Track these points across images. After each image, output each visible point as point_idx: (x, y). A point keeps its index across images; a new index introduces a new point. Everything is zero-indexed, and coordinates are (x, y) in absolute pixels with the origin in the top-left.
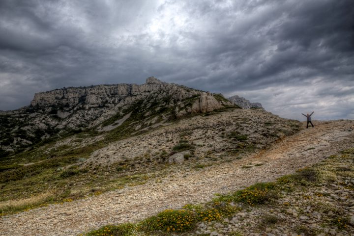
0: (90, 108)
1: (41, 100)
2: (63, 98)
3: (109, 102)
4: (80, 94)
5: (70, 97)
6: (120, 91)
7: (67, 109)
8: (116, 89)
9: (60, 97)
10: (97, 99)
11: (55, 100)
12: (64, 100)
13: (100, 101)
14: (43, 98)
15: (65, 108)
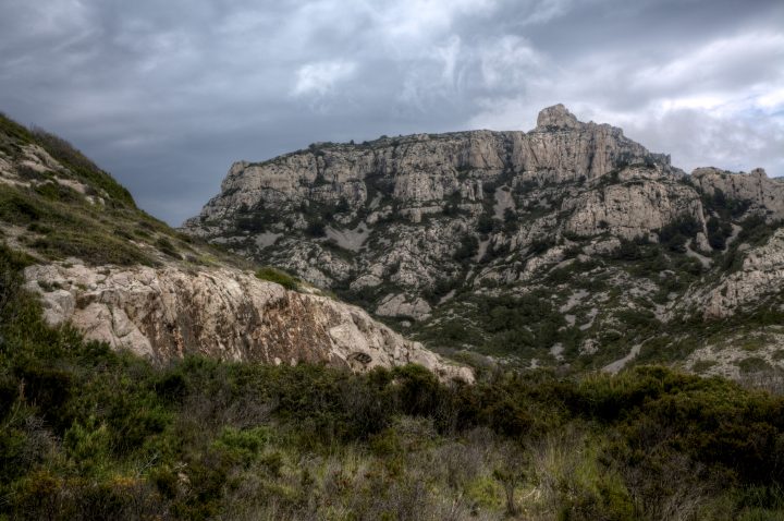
0: (426, 218)
1: (263, 188)
2: (320, 181)
3: (464, 195)
4: (361, 167)
5: (341, 178)
6: (479, 158)
7: (347, 220)
8: (464, 152)
9: (312, 177)
10: (433, 188)
11: (302, 190)
12: (325, 187)
13: (440, 192)
14: (267, 182)
15: (338, 217)
